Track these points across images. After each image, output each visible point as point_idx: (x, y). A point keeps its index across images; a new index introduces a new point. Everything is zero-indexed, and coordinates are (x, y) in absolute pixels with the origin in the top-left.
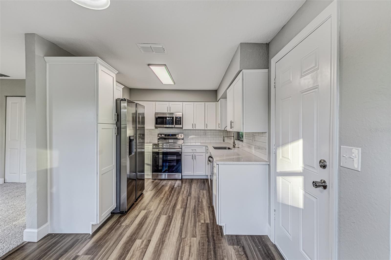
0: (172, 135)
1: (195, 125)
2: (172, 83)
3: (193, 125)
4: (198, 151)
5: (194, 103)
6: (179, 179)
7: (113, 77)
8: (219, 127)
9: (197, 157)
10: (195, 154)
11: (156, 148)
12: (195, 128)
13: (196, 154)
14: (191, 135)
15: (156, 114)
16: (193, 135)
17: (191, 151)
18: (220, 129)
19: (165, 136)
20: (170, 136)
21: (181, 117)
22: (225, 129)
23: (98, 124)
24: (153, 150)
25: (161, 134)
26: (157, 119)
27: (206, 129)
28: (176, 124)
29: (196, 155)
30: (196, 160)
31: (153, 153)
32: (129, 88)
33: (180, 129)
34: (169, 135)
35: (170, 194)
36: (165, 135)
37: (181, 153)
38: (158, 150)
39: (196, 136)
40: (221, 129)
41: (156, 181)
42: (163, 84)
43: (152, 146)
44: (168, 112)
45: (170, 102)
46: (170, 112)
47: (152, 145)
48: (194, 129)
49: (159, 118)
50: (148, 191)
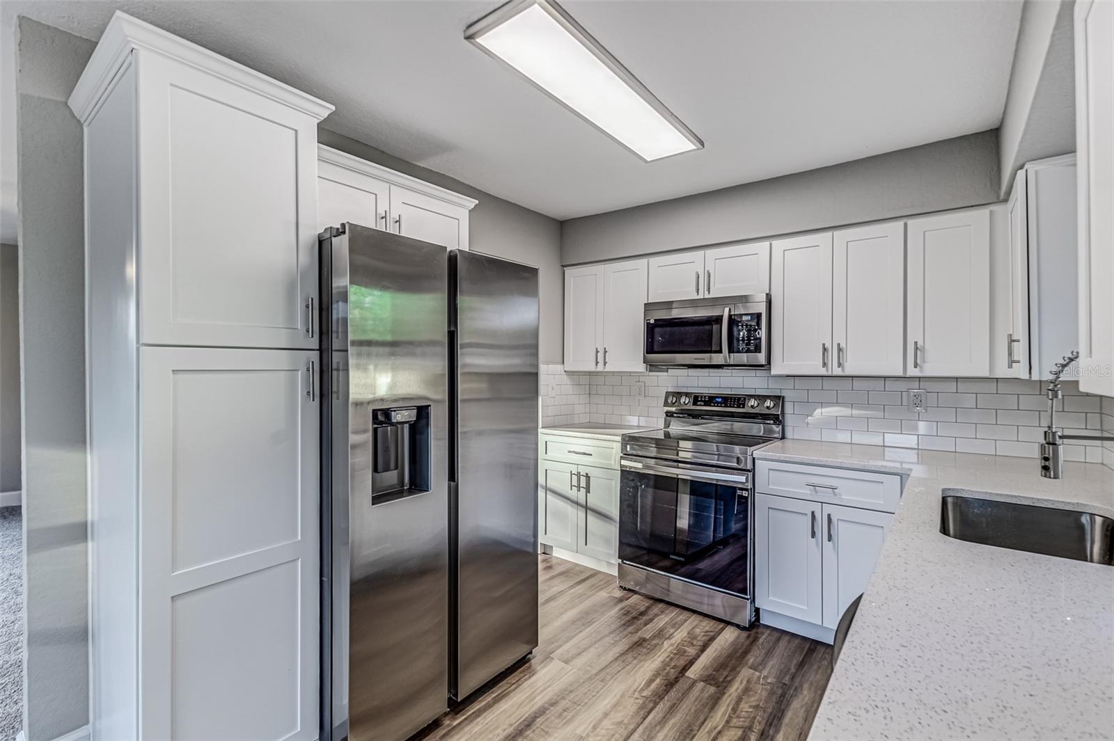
0: (727, 400)
1: (840, 350)
2: (688, 145)
3: (825, 350)
4: (846, 498)
5: (837, 233)
6: (738, 626)
7: (296, 131)
8: (1011, 362)
9: (841, 530)
10: (828, 509)
11: (635, 452)
12: (840, 365)
13: (837, 513)
14: (822, 405)
15: (648, 307)
16: (837, 403)
17: (806, 492)
18: (1020, 371)
19: (695, 404)
20: (718, 404)
21: (761, 313)
22: (1057, 374)
23: (141, 348)
24: (624, 462)
25: (679, 395)
26: (651, 329)
27: (912, 371)
28: (731, 350)
29: (834, 519)
30: (836, 549)
31: (626, 474)
32: (554, 220)
33: (759, 373)
34: (710, 400)
35: (632, 727)
36: (696, 399)
37: (745, 494)
38: (640, 465)
39: (855, 412)
40: (1026, 377)
41: (635, 599)
42: (646, 162)
43: (619, 445)
44: (701, 296)
45: (709, 252)
46: (707, 296)
47: (619, 438)
48: (835, 373)
49: (661, 323)
50: (552, 659)
